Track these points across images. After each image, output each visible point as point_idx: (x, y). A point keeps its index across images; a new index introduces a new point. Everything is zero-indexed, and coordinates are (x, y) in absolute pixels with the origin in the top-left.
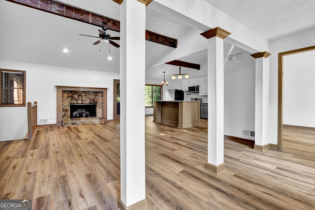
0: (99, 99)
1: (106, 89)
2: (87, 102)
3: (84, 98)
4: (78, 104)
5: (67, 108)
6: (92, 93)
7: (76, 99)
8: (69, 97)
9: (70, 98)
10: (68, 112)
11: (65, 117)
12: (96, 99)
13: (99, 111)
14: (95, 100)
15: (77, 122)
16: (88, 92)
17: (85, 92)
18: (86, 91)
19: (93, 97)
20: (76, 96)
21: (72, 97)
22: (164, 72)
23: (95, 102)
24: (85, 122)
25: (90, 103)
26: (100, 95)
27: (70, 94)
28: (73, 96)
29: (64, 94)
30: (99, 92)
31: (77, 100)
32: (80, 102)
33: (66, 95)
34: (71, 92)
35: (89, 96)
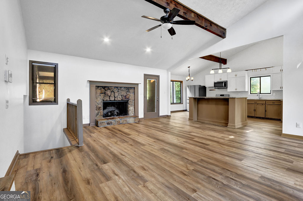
0: (131, 96)
1: (138, 84)
2: (119, 99)
3: (116, 94)
4: (111, 101)
5: (100, 106)
6: (124, 89)
7: (109, 96)
8: (102, 93)
9: (103, 94)
10: (101, 111)
11: (98, 116)
12: (128, 95)
13: (131, 108)
14: (127, 97)
15: (112, 122)
16: (121, 87)
17: (117, 87)
18: (118, 87)
19: (125, 93)
20: (108, 92)
21: (105, 93)
22: (189, 67)
23: (127, 99)
24: (120, 122)
25: (122, 100)
26: (132, 91)
27: (103, 90)
28: (106, 92)
29: (97, 90)
30: (131, 88)
31: (110, 96)
32: (112, 99)
33: (99, 91)
34: (104, 87)
35: (121, 92)
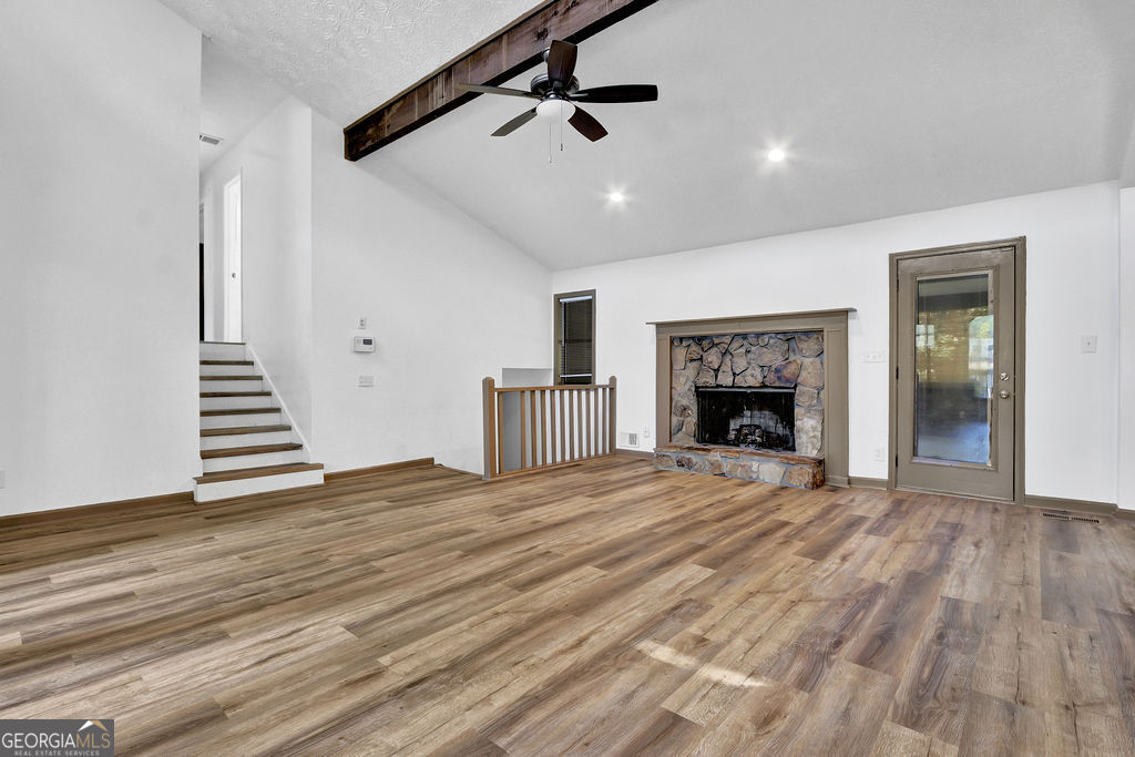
0: (808, 369)
1: (844, 314)
2: (751, 382)
3: (741, 364)
4: (721, 386)
5: (685, 402)
6: (772, 341)
7: (715, 370)
8: (692, 360)
9: (695, 364)
10: (689, 419)
11: (679, 435)
12: (792, 369)
13: (807, 425)
14: (788, 372)
15: (694, 460)
16: (759, 335)
17: (744, 336)
18: (750, 333)
19: (781, 359)
20: (713, 357)
21: (701, 358)
23: (787, 381)
24: (720, 466)
25: (764, 386)
26: (809, 346)
27: (694, 348)
28: (705, 355)
29: (676, 350)
30: (807, 333)
31: (717, 371)
32: (726, 380)
33: (681, 354)
34: (699, 340)
35: (760, 355)
